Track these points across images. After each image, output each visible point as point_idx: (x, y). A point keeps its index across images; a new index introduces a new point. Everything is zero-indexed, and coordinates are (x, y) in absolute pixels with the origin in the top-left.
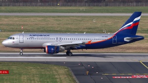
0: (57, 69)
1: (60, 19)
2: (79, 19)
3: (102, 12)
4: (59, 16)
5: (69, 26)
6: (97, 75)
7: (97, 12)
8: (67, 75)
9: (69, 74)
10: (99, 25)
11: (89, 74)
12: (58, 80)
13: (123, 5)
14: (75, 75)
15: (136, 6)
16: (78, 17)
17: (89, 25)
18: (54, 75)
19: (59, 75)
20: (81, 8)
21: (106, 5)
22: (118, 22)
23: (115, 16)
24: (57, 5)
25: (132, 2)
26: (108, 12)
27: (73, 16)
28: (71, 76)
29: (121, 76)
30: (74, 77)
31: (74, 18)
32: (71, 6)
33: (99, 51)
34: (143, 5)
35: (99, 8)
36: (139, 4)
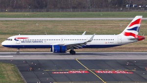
0: (5, 66)
1: (8, 23)
2: (24, 23)
3: (44, 17)
4: (7, 21)
5: (16, 29)
6: (39, 70)
7: (40, 17)
8: (13, 71)
9: (15, 70)
10: (41, 28)
11: (32, 70)
12: (5, 75)
13: (62, 11)
14: (21, 71)
15: (73, 11)
16: (24, 21)
17: (32, 28)
18: (3, 72)
19: (6, 71)
20: (26, 14)
21: (48, 11)
22: (58, 25)
23: (55, 21)
24: (5, 11)
25: (69, 8)
26: (49, 16)
27: (19, 21)
28: (17, 72)
29: (59, 71)
30: (20, 73)
31: (20, 22)
32: (17, 12)
33: (41, 50)
34: (78, 11)
35: (42, 13)
36: (76, 10)
